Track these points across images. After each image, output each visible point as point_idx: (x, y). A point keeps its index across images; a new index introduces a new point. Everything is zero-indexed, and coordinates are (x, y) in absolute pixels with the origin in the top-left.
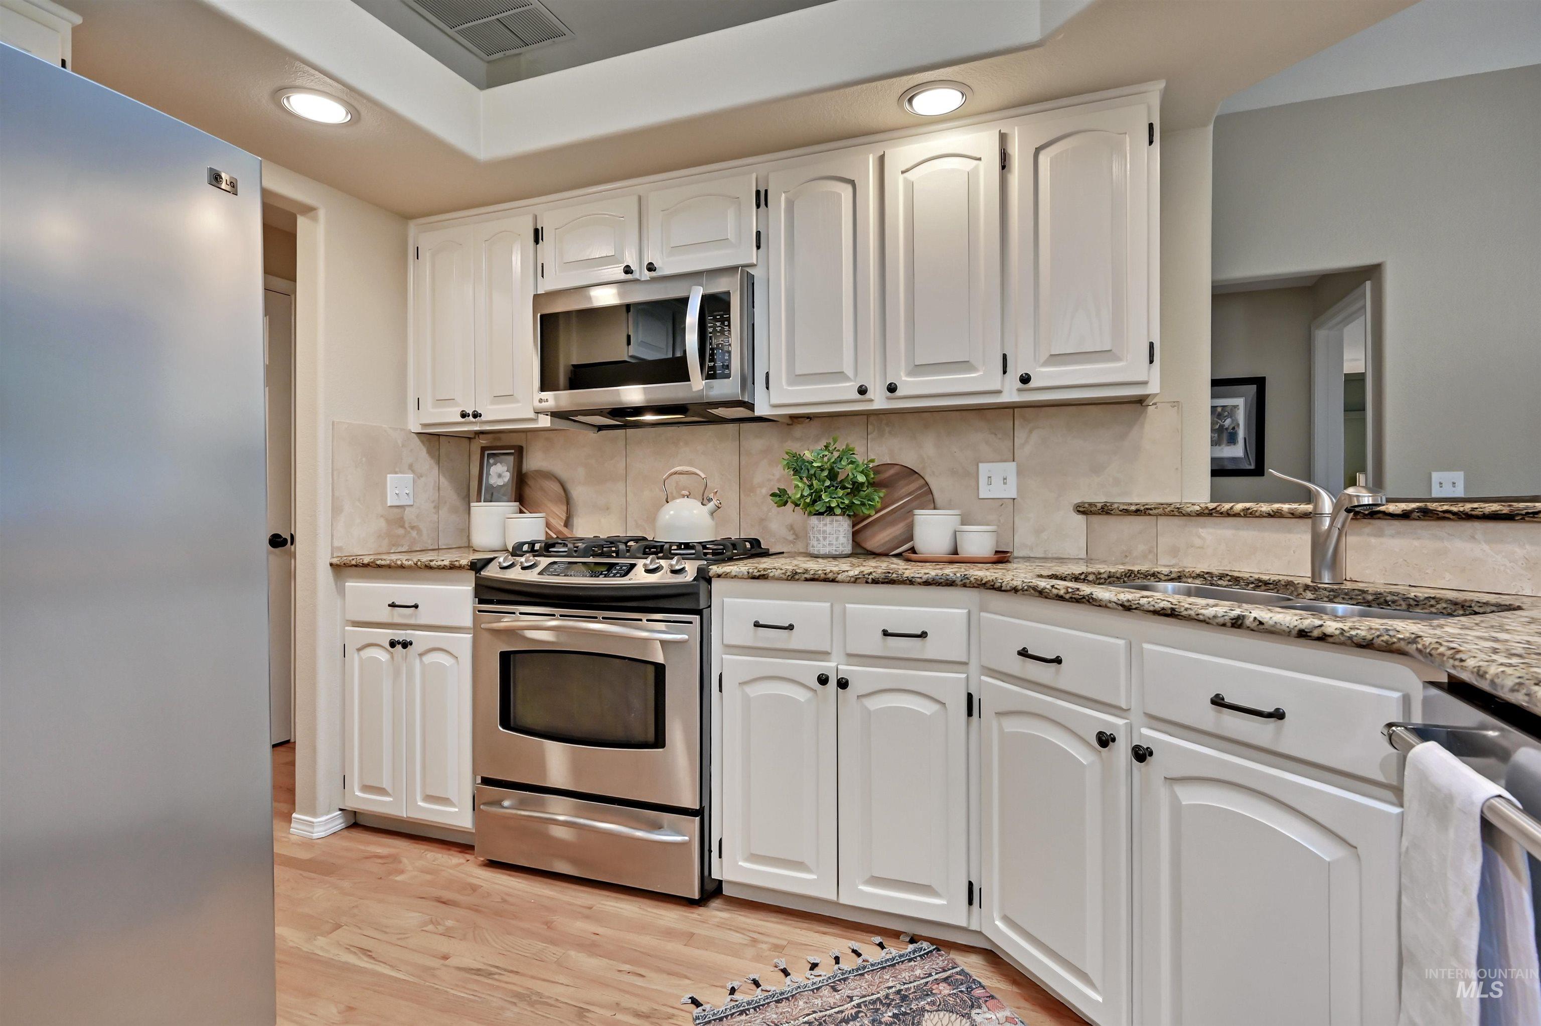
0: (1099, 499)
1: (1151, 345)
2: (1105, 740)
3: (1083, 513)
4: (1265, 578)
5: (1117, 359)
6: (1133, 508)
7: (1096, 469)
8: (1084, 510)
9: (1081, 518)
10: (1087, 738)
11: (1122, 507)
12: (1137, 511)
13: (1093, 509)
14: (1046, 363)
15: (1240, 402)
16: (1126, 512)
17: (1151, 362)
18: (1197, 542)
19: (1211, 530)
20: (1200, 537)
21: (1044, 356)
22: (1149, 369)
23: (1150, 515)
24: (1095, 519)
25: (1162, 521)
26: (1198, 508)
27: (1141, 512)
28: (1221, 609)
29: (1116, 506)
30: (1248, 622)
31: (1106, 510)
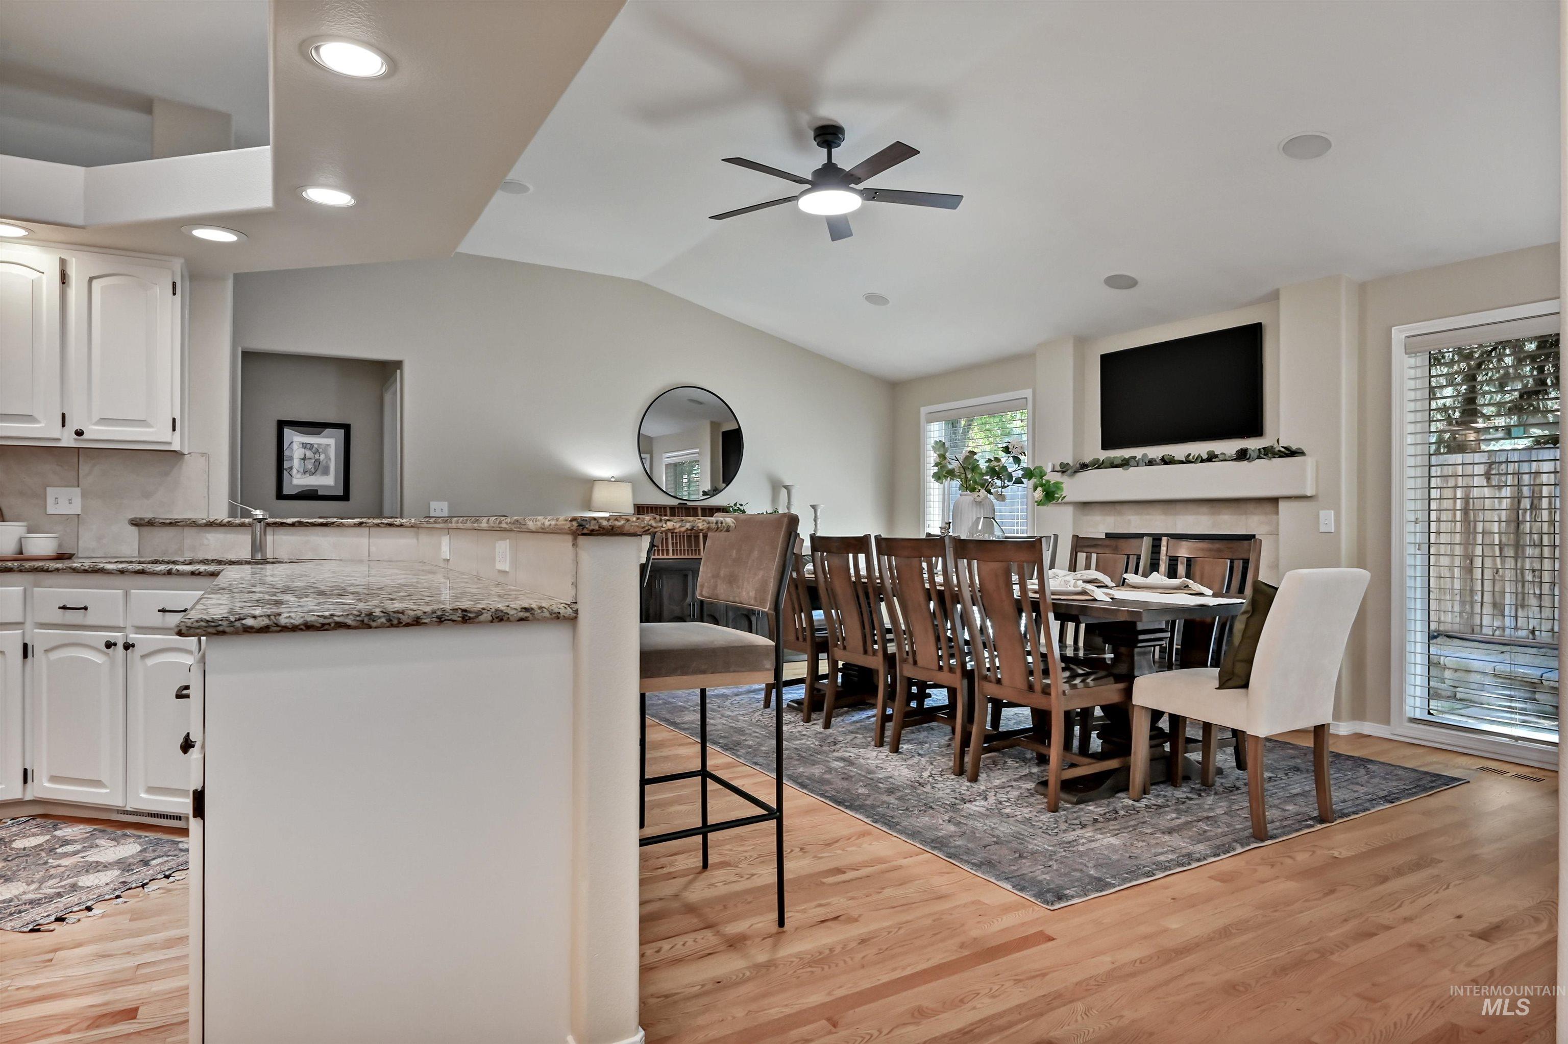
0: (148, 515)
1: (174, 420)
2: (109, 645)
3: (136, 525)
4: (233, 560)
5: (149, 426)
6: (168, 521)
7: (147, 495)
8: (137, 523)
9: (134, 529)
10: (100, 648)
11: (161, 521)
12: (171, 523)
13: (142, 522)
14: (96, 424)
15: (331, 442)
16: (164, 524)
17: (174, 430)
18: (206, 542)
19: (214, 535)
20: (207, 539)
21: (95, 418)
22: (173, 435)
23: (178, 526)
24: (146, 530)
25: (186, 530)
26: (205, 521)
27: (173, 524)
28: (162, 567)
29: (157, 520)
30: (174, 571)
31: (151, 523)
